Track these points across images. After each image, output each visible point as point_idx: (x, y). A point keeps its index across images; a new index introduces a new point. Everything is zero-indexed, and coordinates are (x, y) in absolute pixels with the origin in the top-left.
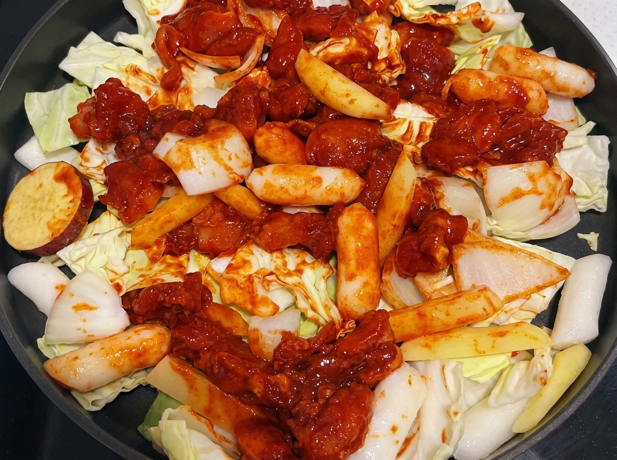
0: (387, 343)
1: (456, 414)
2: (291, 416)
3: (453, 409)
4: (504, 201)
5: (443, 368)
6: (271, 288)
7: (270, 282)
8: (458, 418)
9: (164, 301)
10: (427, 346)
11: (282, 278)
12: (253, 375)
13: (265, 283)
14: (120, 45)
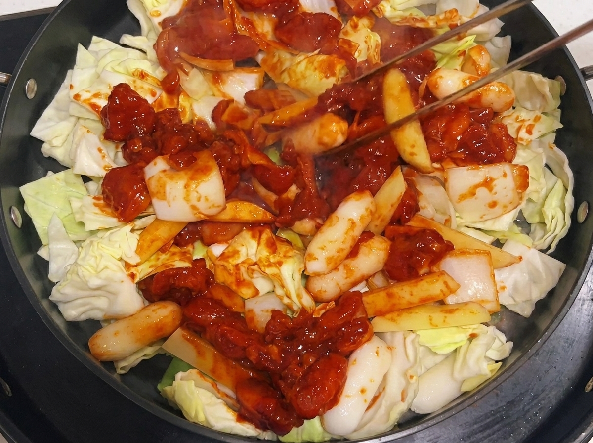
0: (360, 319)
1: (411, 377)
2: (281, 378)
3: (410, 373)
4: (463, 197)
5: (405, 339)
6: (255, 276)
7: (253, 271)
8: (413, 381)
9: (174, 284)
10: (393, 320)
11: (263, 269)
12: (249, 345)
13: (250, 272)
14: (124, 46)
